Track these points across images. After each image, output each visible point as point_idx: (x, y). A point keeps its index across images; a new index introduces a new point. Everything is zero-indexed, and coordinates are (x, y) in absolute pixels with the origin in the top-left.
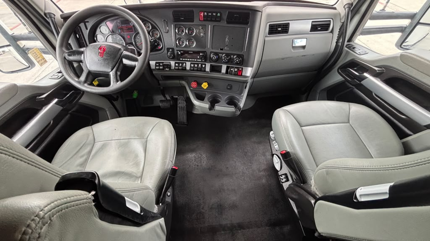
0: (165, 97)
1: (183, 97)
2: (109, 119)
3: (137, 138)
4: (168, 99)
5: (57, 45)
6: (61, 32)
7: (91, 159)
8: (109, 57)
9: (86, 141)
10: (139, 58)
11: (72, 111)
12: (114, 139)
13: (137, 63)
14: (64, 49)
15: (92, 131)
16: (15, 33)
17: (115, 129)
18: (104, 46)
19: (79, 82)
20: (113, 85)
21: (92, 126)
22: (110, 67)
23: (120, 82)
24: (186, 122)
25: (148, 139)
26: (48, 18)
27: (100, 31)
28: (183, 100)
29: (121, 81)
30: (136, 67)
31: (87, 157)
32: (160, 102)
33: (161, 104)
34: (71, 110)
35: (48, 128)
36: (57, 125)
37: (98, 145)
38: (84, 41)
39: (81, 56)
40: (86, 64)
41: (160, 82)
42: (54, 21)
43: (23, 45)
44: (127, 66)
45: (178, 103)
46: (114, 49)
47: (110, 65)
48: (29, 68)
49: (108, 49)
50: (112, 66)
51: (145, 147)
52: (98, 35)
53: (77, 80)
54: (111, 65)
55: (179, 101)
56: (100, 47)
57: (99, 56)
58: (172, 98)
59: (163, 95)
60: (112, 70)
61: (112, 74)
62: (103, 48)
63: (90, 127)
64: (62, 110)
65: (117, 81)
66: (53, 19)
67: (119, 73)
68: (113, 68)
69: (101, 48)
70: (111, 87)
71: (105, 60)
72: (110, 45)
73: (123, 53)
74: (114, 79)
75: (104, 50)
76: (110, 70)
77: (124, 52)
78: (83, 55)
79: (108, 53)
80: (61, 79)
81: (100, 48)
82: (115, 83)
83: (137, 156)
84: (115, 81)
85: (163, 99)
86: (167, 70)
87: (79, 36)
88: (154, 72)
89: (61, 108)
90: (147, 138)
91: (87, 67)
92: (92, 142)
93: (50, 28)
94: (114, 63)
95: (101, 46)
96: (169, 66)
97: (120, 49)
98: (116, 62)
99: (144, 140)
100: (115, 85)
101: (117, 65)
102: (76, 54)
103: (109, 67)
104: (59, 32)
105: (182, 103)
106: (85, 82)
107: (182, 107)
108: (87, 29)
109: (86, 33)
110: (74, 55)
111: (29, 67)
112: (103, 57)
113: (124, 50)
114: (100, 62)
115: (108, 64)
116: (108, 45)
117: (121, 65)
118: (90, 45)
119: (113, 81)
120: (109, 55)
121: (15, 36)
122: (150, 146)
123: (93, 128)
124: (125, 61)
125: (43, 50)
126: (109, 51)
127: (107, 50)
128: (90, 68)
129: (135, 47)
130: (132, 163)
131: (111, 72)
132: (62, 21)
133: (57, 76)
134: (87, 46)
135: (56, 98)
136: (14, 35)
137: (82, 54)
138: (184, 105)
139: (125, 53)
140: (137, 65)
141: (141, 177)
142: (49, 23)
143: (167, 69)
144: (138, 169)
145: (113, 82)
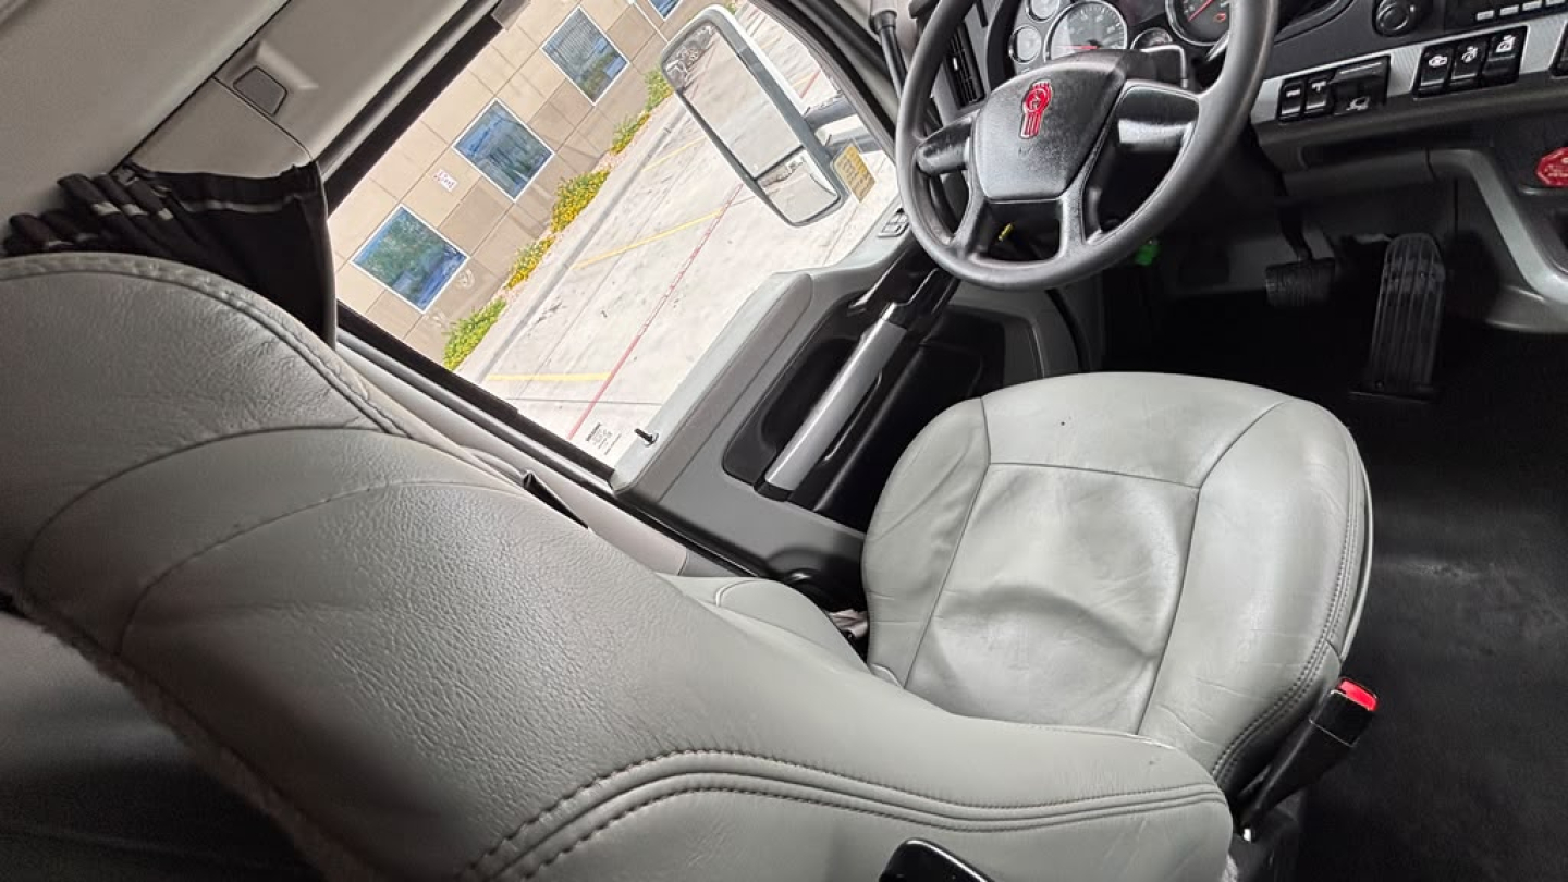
0: (1298, 243)
1: (1425, 237)
2: (1039, 377)
3: (1153, 476)
4: (1317, 255)
5: (900, 116)
6: (912, 68)
7: (978, 521)
8: (1060, 126)
9: (964, 455)
10: (1199, 98)
11: (930, 335)
12: (1054, 463)
13: (1189, 127)
14: (916, 134)
15: (982, 418)
16: (811, 106)
17: (1063, 424)
18: (1043, 82)
19: (953, 251)
20: (1068, 252)
21: (984, 397)
22: (1064, 173)
23: (1100, 231)
24: (1427, 379)
25: (1204, 488)
26: (877, 33)
27: (1031, 13)
28: (1427, 256)
29: (1106, 230)
30: (1182, 151)
31: (966, 510)
32: (1269, 276)
33: (1269, 286)
34: (925, 334)
35: (873, 393)
36: (892, 386)
37: (998, 477)
38: (973, 78)
39: (964, 146)
40: (976, 176)
41: (1288, 179)
42: (892, 36)
43: (827, 138)
44: (1137, 150)
45: (1385, 274)
46: (1084, 83)
47: (1063, 163)
48: (840, 203)
49: (1058, 94)
50: (1070, 170)
51: (1186, 524)
52: (1019, 35)
53: (946, 240)
54: (1066, 165)
55: (1396, 264)
56: (1027, 94)
57: (1022, 135)
58: (1347, 248)
59: (1288, 238)
60: (1069, 184)
61: (1068, 202)
62: (1041, 95)
63: (977, 400)
64: (905, 338)
65: (1087, 232)
66: (891, 29)
67: (1094, 195)
68: (1072, 175)
69: (1032, 96)
70: (1062, 259)
71: (1043, 146)
72: (1068, 73)
73: (1125, 89)
74: (1076, 223)
75: (1043, 103)
76: (1061, 185)
77: (1129, 84)
78: (968, 140)
79: (1058, 113)
80: (904, 236)
81: (1028, 98)
82: (1078, 239)
83: (1142, 559)
84: (1077, 230)
85: (1289, 255)
86: (1355, 112)
87: (959, 64)
88: (1264, 140)
89: (903, 332)
90: (1200, 487)
91: (979, 188)
92: (982, 461)
93: (883, 63)
94: (1079, 152)
95: (1031, 88)
96: (1376, 85)
97: (1111, 77)
98: (1088, 145)
99: (1186, 493)
100: (1076, 250)
101: (1092, 156)
102: (947, 145)
103: (1058, 174)
104: (906, 73)
105: (1414, 274)
106: (971, 248)
107: (1407, 298)
108: (984, 23)
109: (982, 41)
110: (941, 149)
111: (839, 199)
112: (1035, 135)
113: (1128, 77)
114: (1024, 159)
115: (1055, 161)
116: (1057, 75)
117: (1111, 150)
118: (996, 90)
119: (1072, 231)
120: (1062, 121)
121: (810, 116)
122: (1213, 532)
123: (986, 406)
124: (1132, 132)
125: (862, 141)
126: (1060, 103)
127: (1053, 100)
128: (987, 188)
129: (1176, 40)
130: (1121, 582)
131: (1064, 191)
132: (912, 24)
133: (896, 227)
134: (983, 97)
135: (890, 301)
136: (810, 111)
137: (965, 139)
138: (1431, 286)
139: (1132, 86)
140: (1191, 137)
141: (1158, 658)
142: (879, 49)
143: (1353, 105)
144: (1147, 619)
145: (1071, 238)
